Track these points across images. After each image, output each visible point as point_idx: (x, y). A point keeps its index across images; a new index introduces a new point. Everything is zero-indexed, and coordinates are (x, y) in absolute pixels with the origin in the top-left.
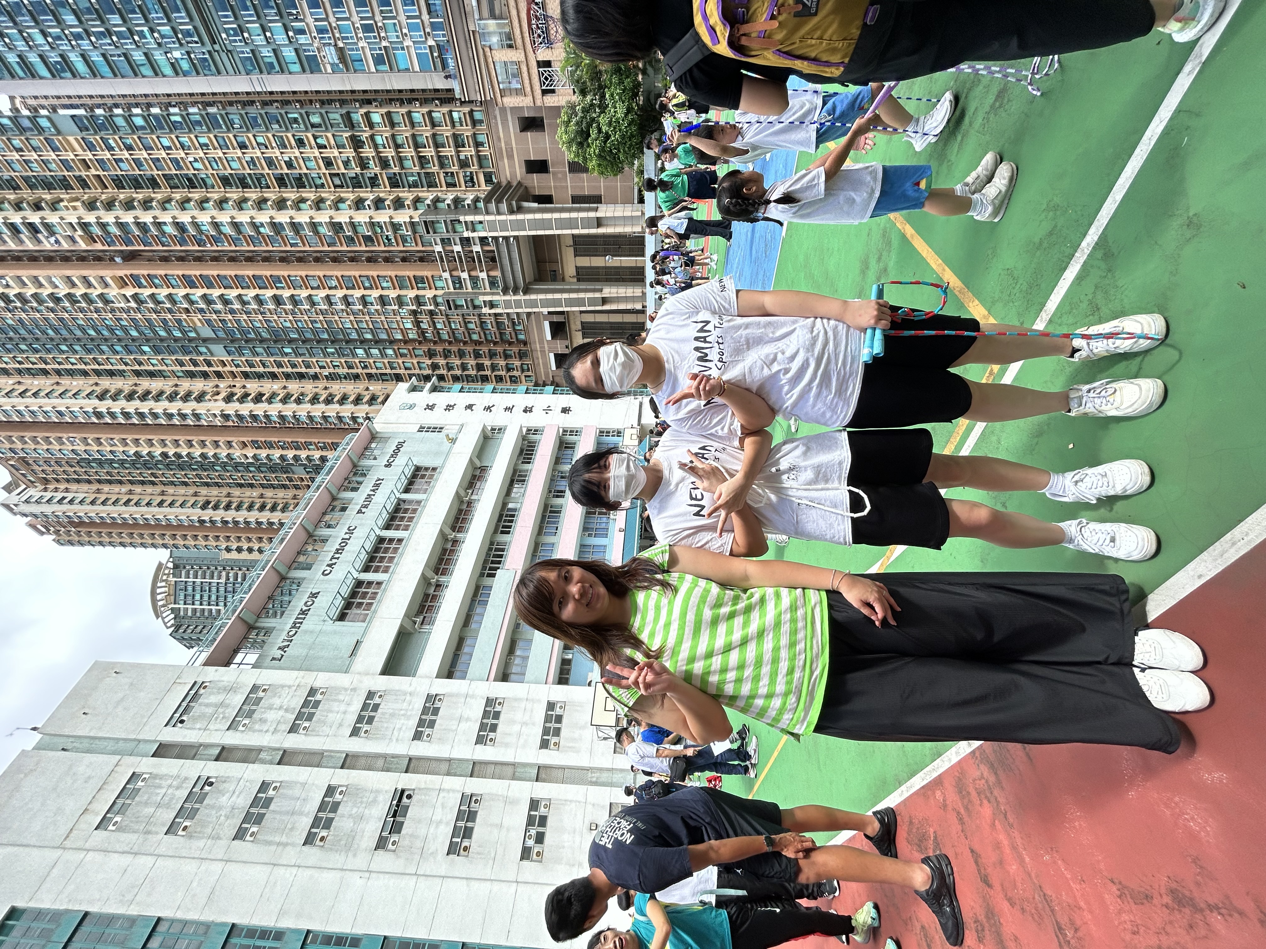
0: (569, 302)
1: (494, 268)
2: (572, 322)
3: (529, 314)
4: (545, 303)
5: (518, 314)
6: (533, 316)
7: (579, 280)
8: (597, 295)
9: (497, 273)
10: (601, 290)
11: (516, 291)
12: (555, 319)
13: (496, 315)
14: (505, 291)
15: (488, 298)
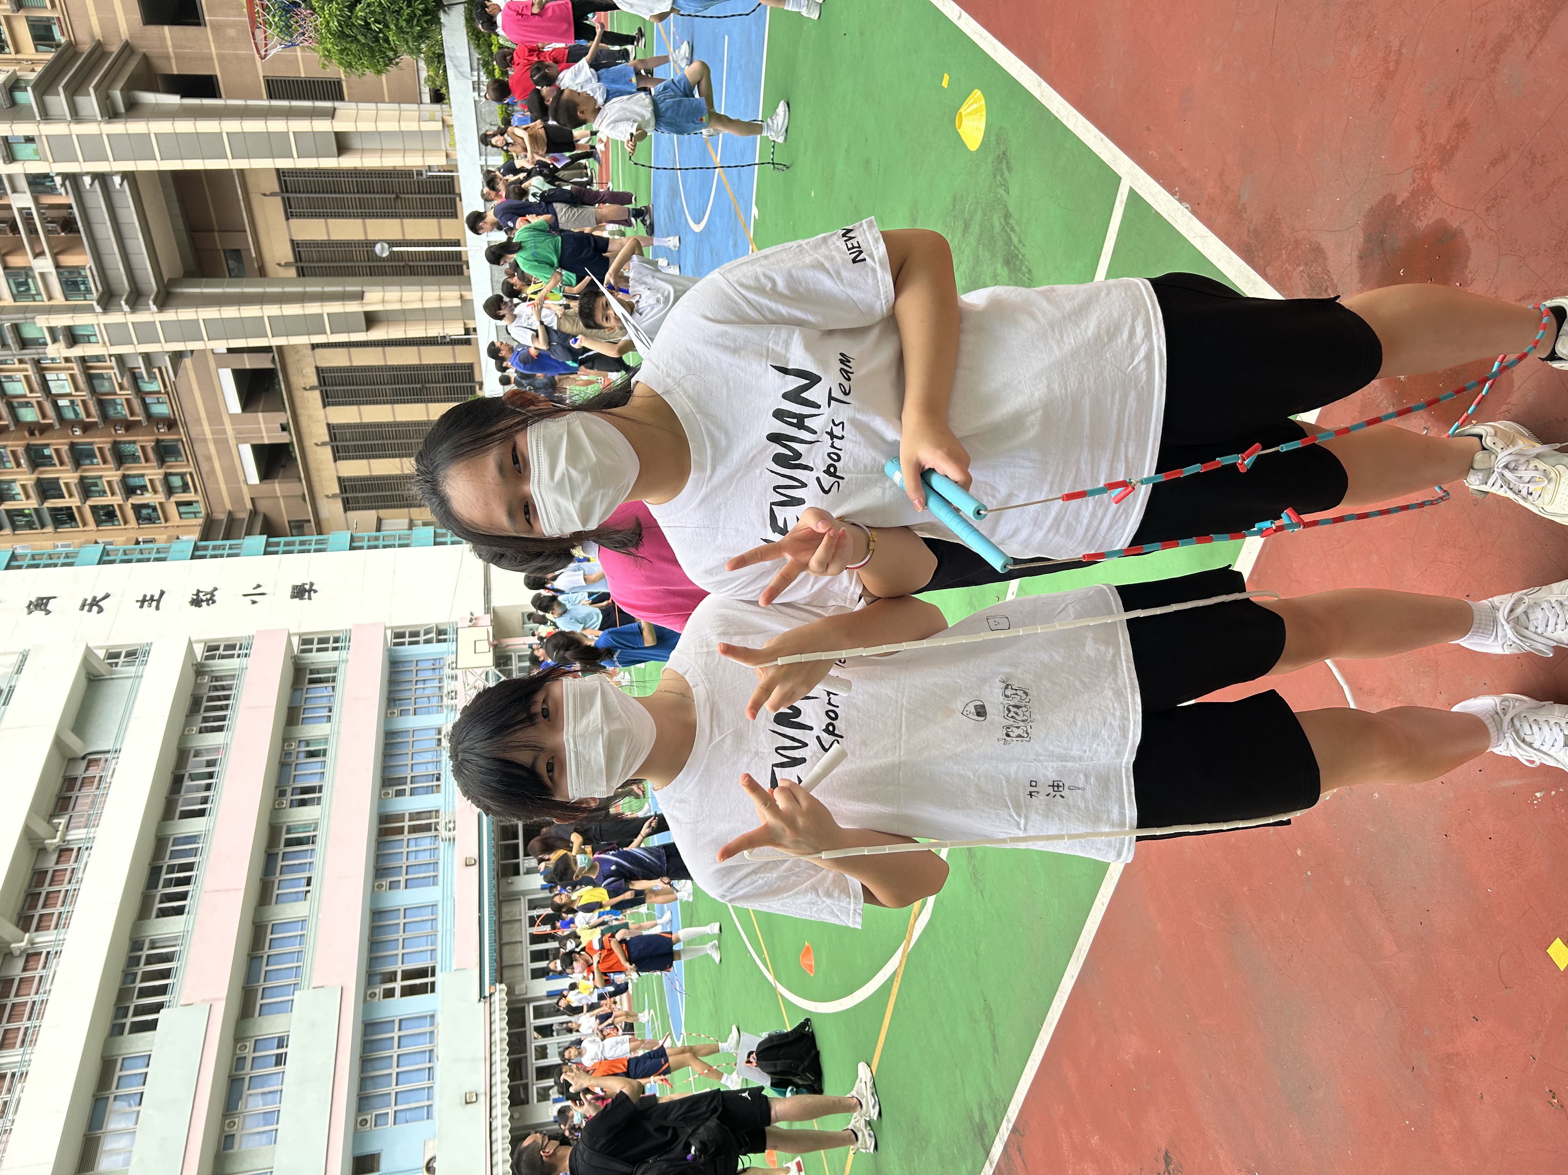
0: (282, 326)
1: (73, 246)
2: (292, 370)
3: (177, 357)
4: (218, 330)
5: (147, 358)
6: (187, 362)
7: (302, 273)
8: (353, 307)
9: (82, 260)
10: (360, 296)
11: (136, 299)
12: (248, 363)
13: (83, 360)
14: (108, 300)
15: (61, 321)
